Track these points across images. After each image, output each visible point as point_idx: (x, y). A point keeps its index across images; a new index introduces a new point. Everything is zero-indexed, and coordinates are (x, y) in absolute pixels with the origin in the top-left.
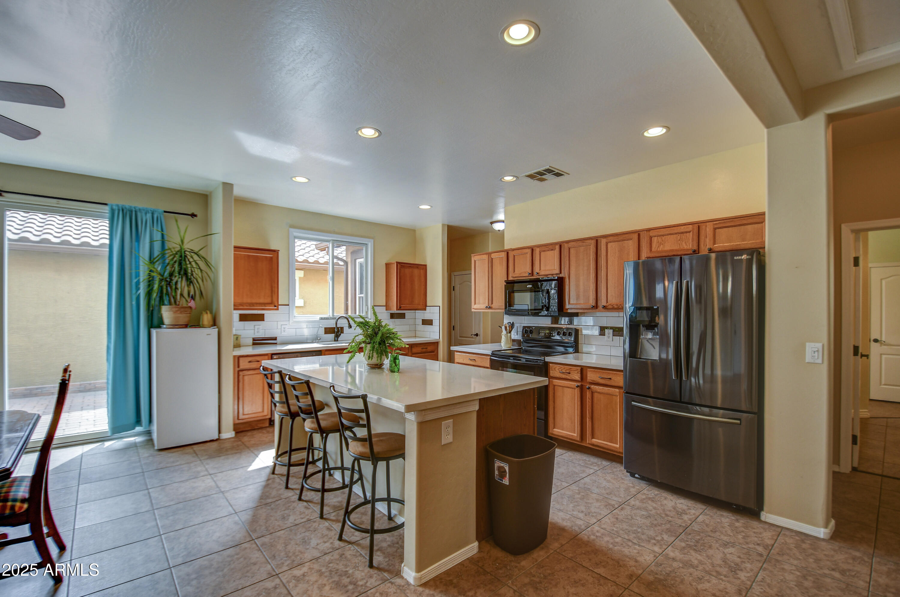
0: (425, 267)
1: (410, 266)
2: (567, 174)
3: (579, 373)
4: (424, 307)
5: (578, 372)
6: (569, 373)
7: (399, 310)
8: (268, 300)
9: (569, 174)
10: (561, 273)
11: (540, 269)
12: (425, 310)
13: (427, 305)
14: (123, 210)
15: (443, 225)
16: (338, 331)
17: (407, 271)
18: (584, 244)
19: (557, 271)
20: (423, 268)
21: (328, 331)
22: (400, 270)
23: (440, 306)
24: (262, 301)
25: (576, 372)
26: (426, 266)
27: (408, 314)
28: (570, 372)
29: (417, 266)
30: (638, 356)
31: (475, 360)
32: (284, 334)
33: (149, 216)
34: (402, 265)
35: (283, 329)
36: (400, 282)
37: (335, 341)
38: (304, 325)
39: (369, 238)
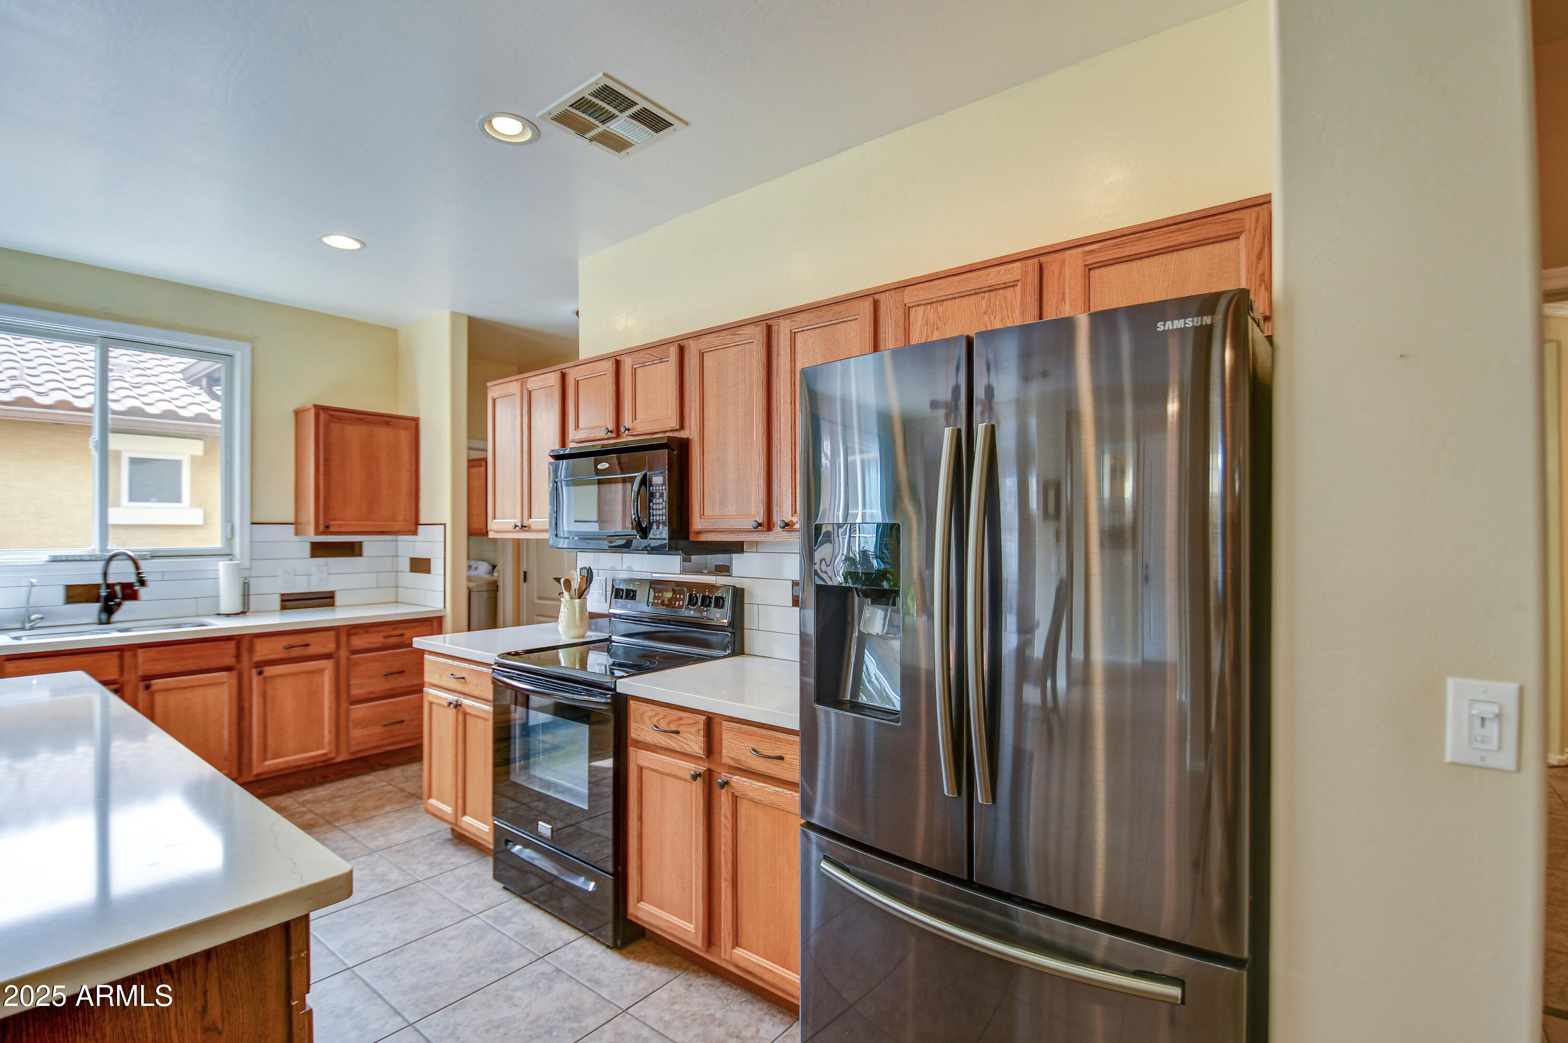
0: (413, 423)
1: (361, 419)
2: (681, 120)
3: (702, 733)
4: (413, 525)
5: (698, 731)
6: (677, 732)
7: (323, 533)
9: (687, 124)
10: (682, 427)
11: (635, 418)
12: (415, 533)
13: (421, 522)
15: (455, 316)
16: (111, 596)
17: (354, 433)
18: (737, 338)
19: (673, 423)
20: (413, 425)
21: (76, 594)
22: (327, 426)
23: (445, 525)
25: (694, 729)
26: (416, 421)
27: (371, 544)
28: (679, 729)
29: (387, 420)
30: (844, 696)
31: (463, 678)
34: (332, 416)
36: (327, 460)
37: (101, 623)
39: (236, 338)
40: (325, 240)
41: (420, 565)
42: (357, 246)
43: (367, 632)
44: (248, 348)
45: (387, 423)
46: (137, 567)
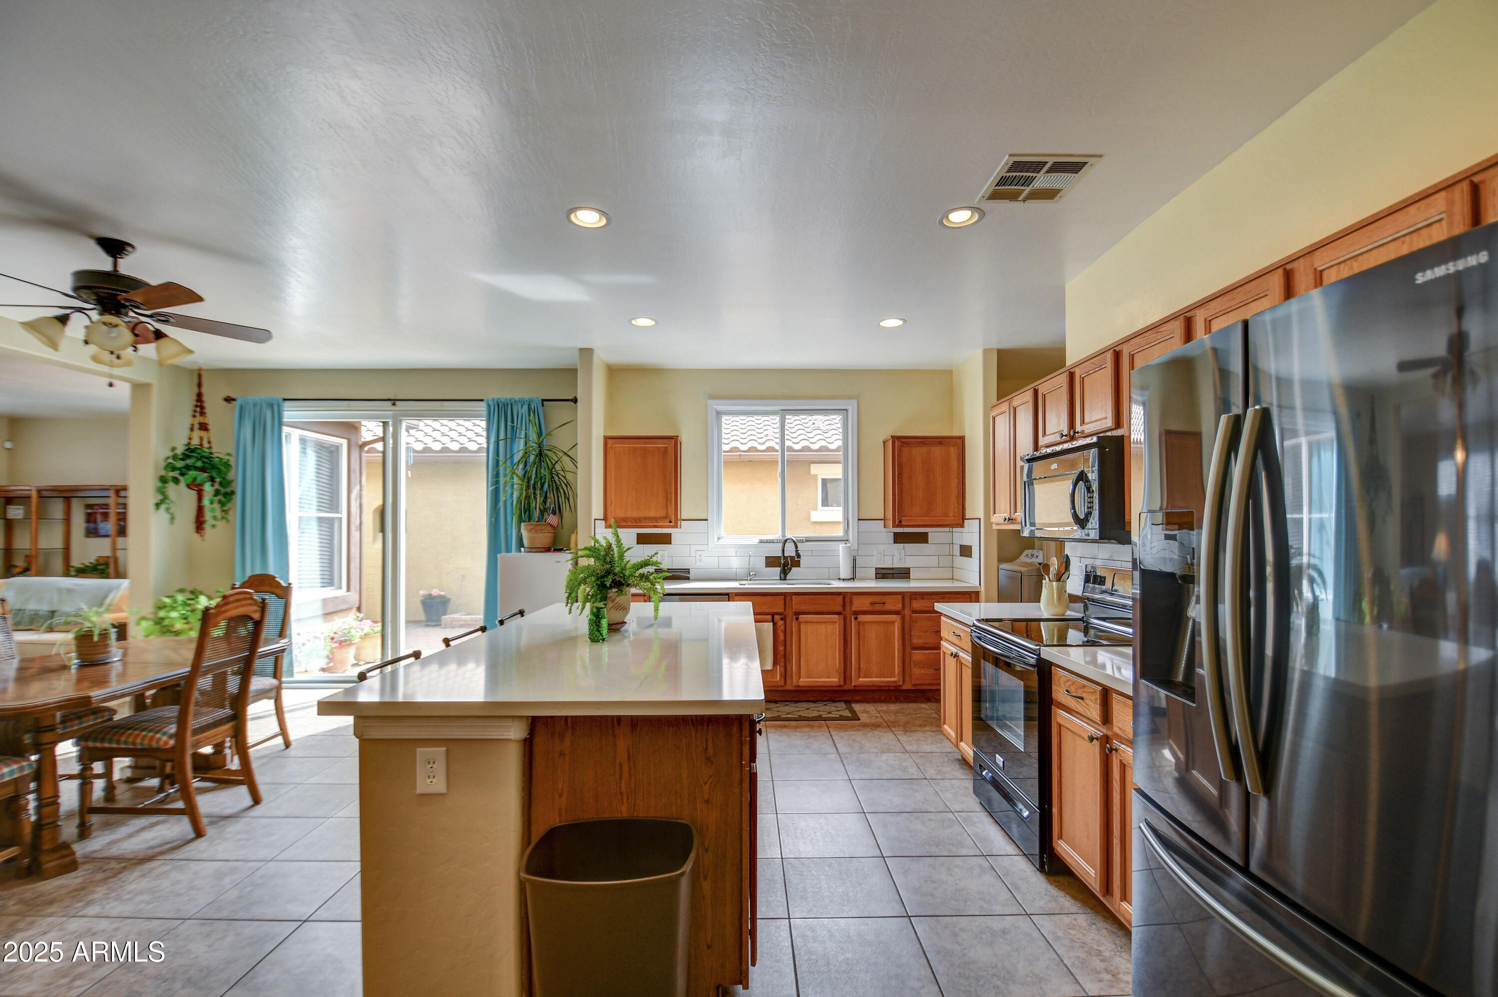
0: (960, 440)
1: (923, 443)
3: (1098, 701)
4: (961, 520)
5: (1096, 699)
6: (1081, 698)
7: (898, 526)
8: (661, 513)
9: (1101, 156)
10: (1117, 426)
11: (1083, 421)
12: (962, 526)
13: (967, 517)
14: (498, 405)
15: (986, 352)
16: (785, 565)
17: (918, 452)
18: (1161, 334)
19: (1109, 423)
20: (959, 442)
21: (771, 562)
22: (900, 450)
23: (980, 519)
24: (652, 514)
25: (1093, 698)
26: (962, 439)
27: (934, 534)
28: (1084, 695)
29: (940, 441)
31: (960, 636)
32: (699, 564)
33: (526, 407)
34: (903, 442)
35: (698, 557)
36: (900, 474)
37: (781, 580)
38: (732, 552)
39: (849, 398)
40: (882, 324)
41: (966, 551)
42: (901, 323)
43: (923, 598)
44: (855, 402)
45: (940, 443)
46: (796, 547)
